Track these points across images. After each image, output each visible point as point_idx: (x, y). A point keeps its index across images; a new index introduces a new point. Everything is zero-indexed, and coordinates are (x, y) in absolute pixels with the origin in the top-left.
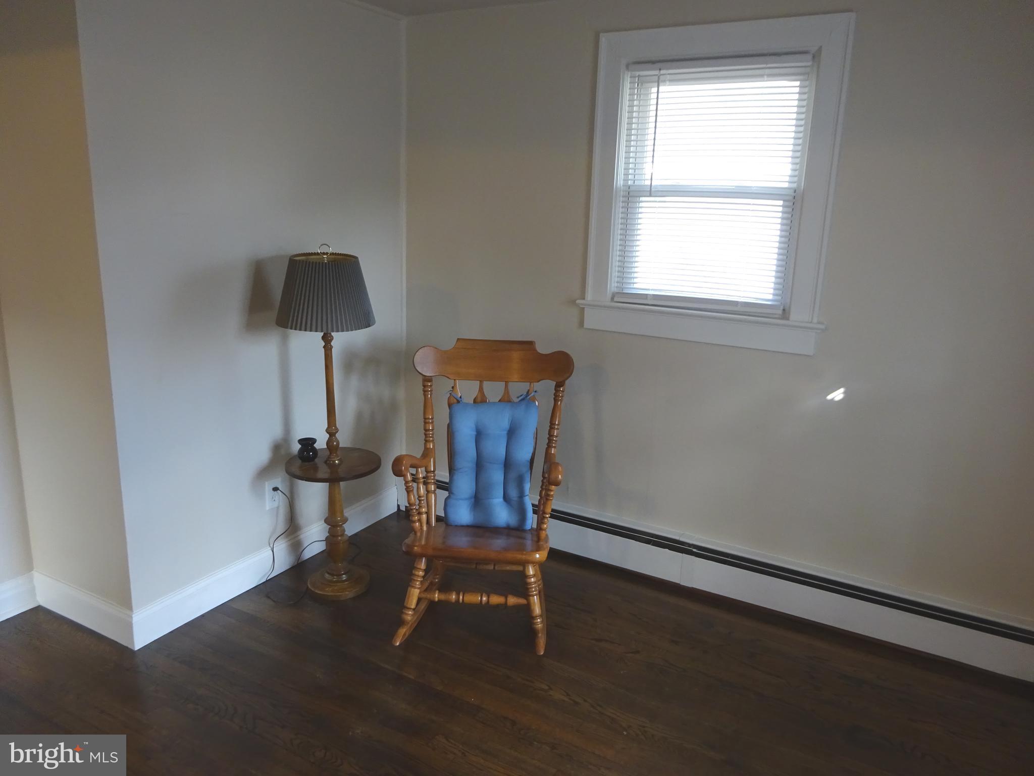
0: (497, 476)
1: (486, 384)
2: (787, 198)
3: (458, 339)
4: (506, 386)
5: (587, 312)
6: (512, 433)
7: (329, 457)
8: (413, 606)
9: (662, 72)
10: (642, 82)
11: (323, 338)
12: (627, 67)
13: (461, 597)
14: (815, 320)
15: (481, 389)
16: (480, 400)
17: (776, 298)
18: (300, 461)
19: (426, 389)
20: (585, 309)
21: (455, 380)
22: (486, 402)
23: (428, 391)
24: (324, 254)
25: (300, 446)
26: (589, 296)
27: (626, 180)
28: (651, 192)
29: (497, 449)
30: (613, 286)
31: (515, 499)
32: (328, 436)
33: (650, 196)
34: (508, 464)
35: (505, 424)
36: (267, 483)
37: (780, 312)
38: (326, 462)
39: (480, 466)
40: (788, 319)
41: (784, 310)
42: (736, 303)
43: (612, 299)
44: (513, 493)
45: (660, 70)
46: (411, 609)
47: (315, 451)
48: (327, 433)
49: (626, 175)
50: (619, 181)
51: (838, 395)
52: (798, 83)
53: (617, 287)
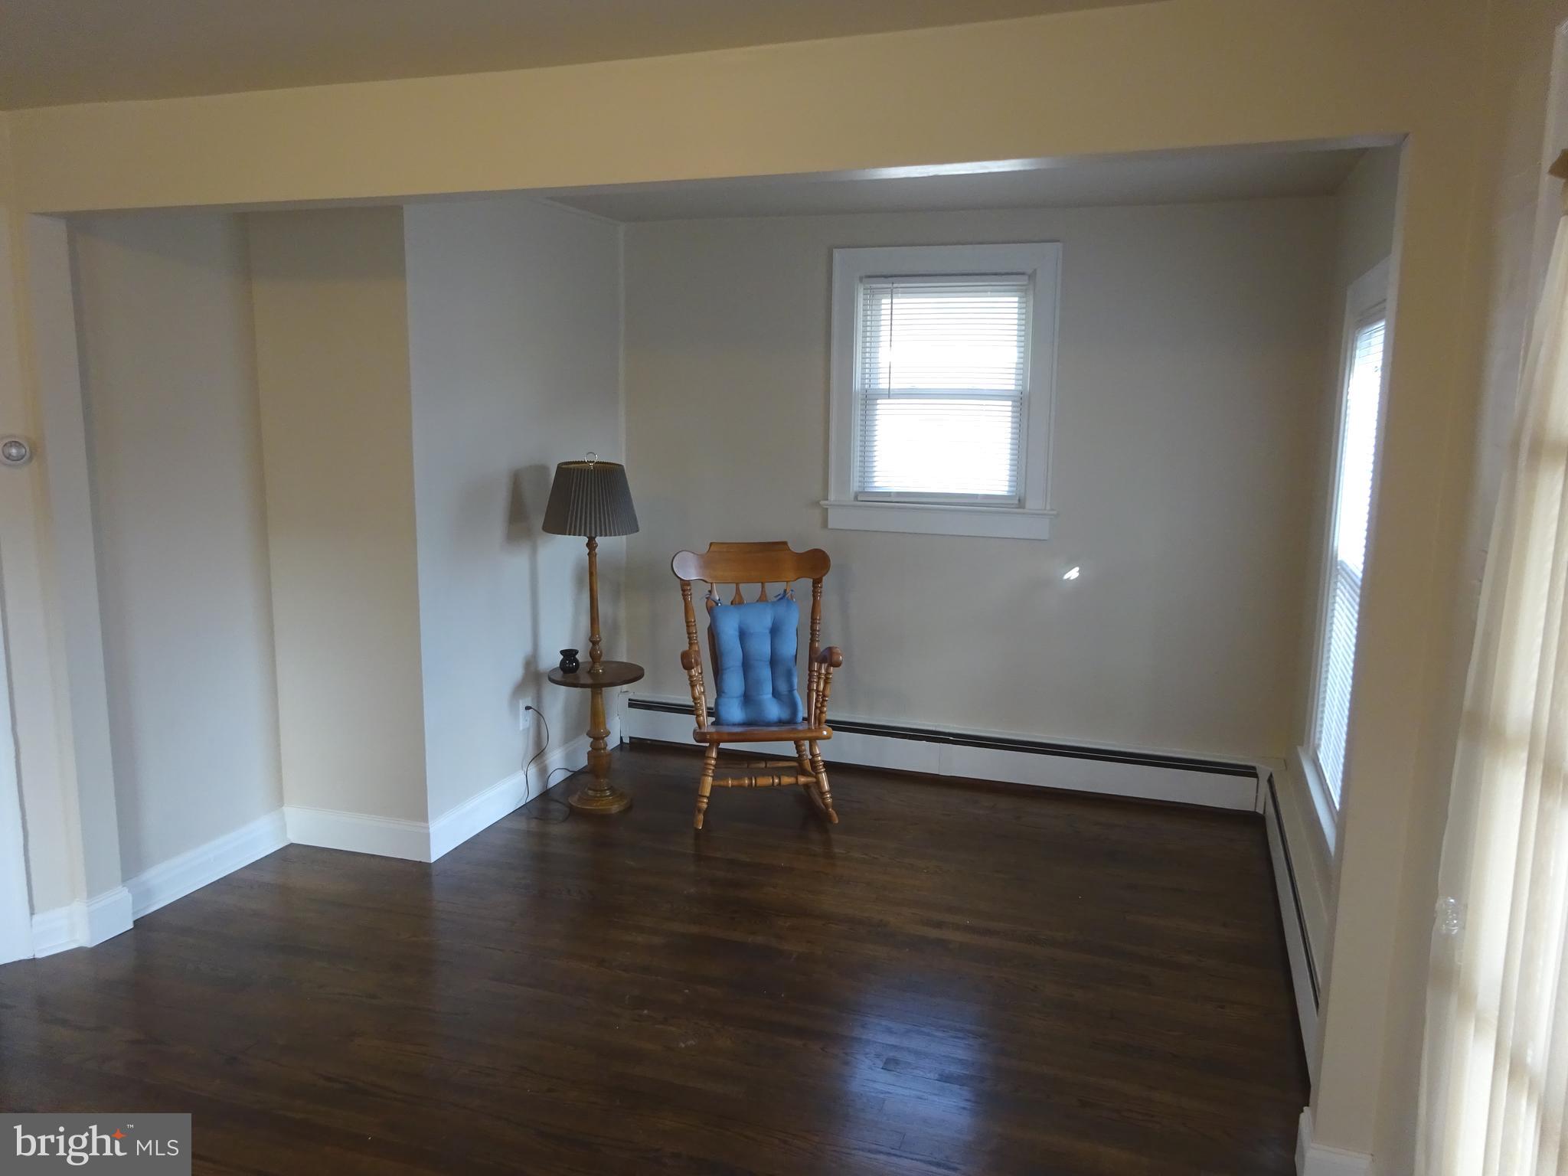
0: (766, 673)
1: (742, 586)
2: (1016, 399)
3: (711, 544)
4: (763, 587)
5: (830, 512)
6: (775, 631)
7: (592, 667)
8: (708, 794)
9: (895, 285)
10: (872, 293)
11: (588, 545)
12: (861, 279)
13: (754, 782)
14: (1048, 507)
15: (738, 589)
16: (738, 602)
17: (1012, 489)
18: (562, 672)
19: (686, 593)
20: (829, 511)
21: (711, 583)
22: (743, 603)
23: (687, 595)
24: (591, 462)
25: (562, 657)
26: (832, 497)
27: (863, 384)
28: (889, 394)
29: (762, 647)
30: (855, 486)
31: (786, 693)
32: (591, 644)
33: (889, 398)
34: (774, 662)
35: (768, 622)
36: (521, 701)
37: (1017, 502)
38: (589, 672)
39: (747, 666)
40: (1024, 508)
41: (1019, 500)
42: (975, 496)
43: (856, 498)
44: (783, 687)
45: (893, 283)
46: (705, 797)
47: (576, 661)
48: (591, 641)
49: (863, 379)
50: (857, 385)
51: (1073, 574)
52: (1016, 299)
53: (859, 487)
